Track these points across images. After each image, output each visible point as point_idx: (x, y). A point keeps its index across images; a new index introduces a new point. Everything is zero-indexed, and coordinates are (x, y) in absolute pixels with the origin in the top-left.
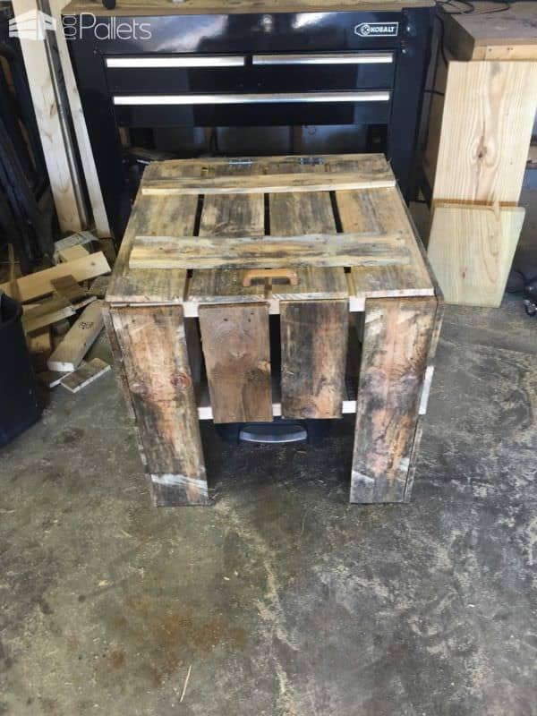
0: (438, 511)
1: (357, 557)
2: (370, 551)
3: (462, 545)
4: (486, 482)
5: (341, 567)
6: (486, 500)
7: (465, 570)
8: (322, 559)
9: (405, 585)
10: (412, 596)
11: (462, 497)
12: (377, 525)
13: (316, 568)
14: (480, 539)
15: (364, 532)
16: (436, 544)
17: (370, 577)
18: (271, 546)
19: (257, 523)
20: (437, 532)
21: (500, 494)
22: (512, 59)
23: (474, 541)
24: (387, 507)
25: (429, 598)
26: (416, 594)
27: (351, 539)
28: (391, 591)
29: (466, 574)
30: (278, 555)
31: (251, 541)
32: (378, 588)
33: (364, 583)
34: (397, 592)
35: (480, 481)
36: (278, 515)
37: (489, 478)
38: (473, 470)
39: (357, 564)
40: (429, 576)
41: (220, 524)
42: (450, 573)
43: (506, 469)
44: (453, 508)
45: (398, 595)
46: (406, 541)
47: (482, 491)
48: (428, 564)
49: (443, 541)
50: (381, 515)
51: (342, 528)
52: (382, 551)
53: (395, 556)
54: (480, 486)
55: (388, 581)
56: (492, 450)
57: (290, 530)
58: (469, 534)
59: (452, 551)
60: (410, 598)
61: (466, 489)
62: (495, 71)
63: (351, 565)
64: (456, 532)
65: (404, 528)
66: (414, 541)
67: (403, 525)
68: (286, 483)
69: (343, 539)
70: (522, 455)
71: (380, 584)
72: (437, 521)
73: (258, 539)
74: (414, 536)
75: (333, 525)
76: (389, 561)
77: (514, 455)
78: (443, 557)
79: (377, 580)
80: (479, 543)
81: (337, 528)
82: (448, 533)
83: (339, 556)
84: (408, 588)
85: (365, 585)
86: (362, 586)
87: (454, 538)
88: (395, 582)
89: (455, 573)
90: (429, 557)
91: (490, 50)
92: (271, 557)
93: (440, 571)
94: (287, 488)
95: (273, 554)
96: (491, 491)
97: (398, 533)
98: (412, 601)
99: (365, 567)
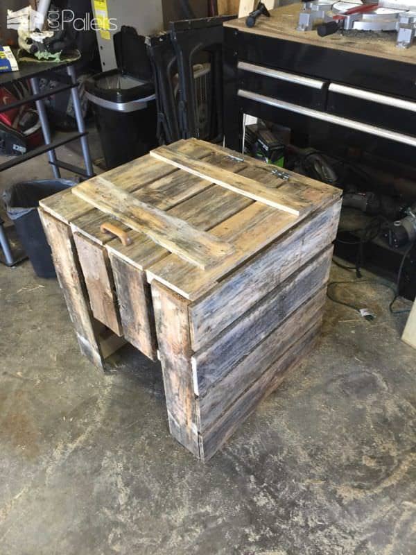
0: (217, 486)
1: (136, 468)
2: (147, 471)
3: (203, 520)
4: (274, 497)
5: (120, 465)
6: (257, 509)
7: (182, 536)
8: (117, 451)
9: (138, 508)
10: (134, 518)
11: (244, 491)
12: (170, 459)
13: (108, 453)
14: (219, 527)
15: (158, 457)
16: (187, 504)
17: (127, 485)
18: (104, 422)
19: (114, 402)
20: (198, 497)
21: (273, 513)
23: (212, 525)
24: (190, 455)
25: (141, 529)
26: (137, 520)
27: (146, 454)
28: (127, 504)
29: (180, 538)
30: (101, 428)
31: (99, 409)
32: (122, 495)
33: (120, 485)
34: (129, 508)
35: (271, 493)
36: (129, 407)
37: (280, 497)
38: (275, 482)
39: (130, 471)
40: (158, 517)
41: (97, 387)
42: (172, 528)
43: (301, 502)
44: (229, 493)
45: (127, 510)
46: (173, 485)
47: (262, 500)
48: (167, 510)
49: (195, 506)
50: (180, 457)
51: (149, 444)
52: (153, 477)
53: (155, 487)
54: (265, 496)
55: (133, 497)
56: (308, 480)
57: (123, 421)
58: (215, 518)
59: (191, 517)
60: (131, 518)
61: (253, 489)
63: (126, 468)
64: (209, 508)
65: (182, 477)
66: (178, 489)
67: (185, 473)
68: (155, 393)
69: (142, 451)
70: (327, 504)
71: (126, 494)
72: (206, 491)
73: (103, 412)
74: (182, 487)
75: (147, 438)
76: (149, 487)
77: (321, 498)
78: (181, 515)
79: (128, 490)
80: (214, 529)
81: (147, 442)
82: (204, 505)
83: (128, 458)
84: (138, 511)
85: (119, 487)
86: (117, 485)
87: (203, 511)
88: (135, 501)
89: (175, 532)
90: (173, 507)
92: (96, 426)
93: (169, 521)
94: (152, 396)
95: (99, 425)
96: (270, 507)
97: (175, 475)
98: (129, 521)
99: (132, 478)
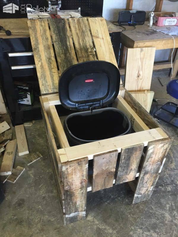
0: (160, 199)
1: (142, 224)
2: (145, 220)
3: (171, 210)
4: (169, 184)
5: (139, 230)
6: (171, 191)
7: (176, 219)
8: (132, 229)
9: (161, 230)
10: (164, 233)
11: (164, 192)
12: (144, 210)
13: (131, 233)
14: (176, 206)
15: (140, 214)
16: (164, 212)
17: (149, 231)
18: (114, 229)
19: (105, 220)
20: (162, 207)
21: (174, 188)
22: (146, 47)
23: (174, 208)
24: (144, 202)
25: (170, 233)
26: (165, 232)
27: (138, 218)
28: (158, 234)
29: (177, 220)
30: (117, 232)
31: (105, 229)
32: (153, 234)
33: (148, 233)
34: (159, 234)
35: (167, 185)
36: (110, 216)
37: (169, 183)
38: (164, 182)
39: (143, 227)
40: (166, 224)
41: (91, 225)
42: (172, 221)
43: (173, 179)
44: (163, 197)
45: (160, 235)
46: (155, 214)
47: (169, 188)
48: (164, 220)
49: (165, 210)
50: (143, 206)
51: (133, 215)
52: (149, 219)
53: (154, 220)
54: (168, 187)
55: (155, 230)
56: (166, 173)
57: (117, 220)
58: (172, 205)
59: (169, 213)
60: (164, 235)
61: (164, 189)
62: (142, 51)
63: (141, 228)
64: (168, 206)
65: (152, 209)
66: (157, 213)
67: (151, 208)
68: (108, 202)
69: (135, 219)
70: (175, 172)
71: (153, 233)
72: (161, 204)
73: (108, 228)
74: (156, 211)
75: (130, 214)
76: (153, 223)
77: (172, 173)
78: (167, 216)
79: (152, 231)
81: (132, 215)
82: (165, 207)
83: (137, 226)
84: (162, 231)
85: (149, 234)
86: (148, 235)
87: (168, 208)
88: (157, 230)
89: (174, 221)
90: (164, 217)
91: (139, 44)
92: (115, 233)
93: (169, 221)
94: (109, 203)
95: (115, 232)
96: (172, 188)
97: (151, 211)
98: (165, 235)
99: (146, 227)
